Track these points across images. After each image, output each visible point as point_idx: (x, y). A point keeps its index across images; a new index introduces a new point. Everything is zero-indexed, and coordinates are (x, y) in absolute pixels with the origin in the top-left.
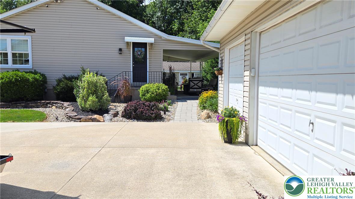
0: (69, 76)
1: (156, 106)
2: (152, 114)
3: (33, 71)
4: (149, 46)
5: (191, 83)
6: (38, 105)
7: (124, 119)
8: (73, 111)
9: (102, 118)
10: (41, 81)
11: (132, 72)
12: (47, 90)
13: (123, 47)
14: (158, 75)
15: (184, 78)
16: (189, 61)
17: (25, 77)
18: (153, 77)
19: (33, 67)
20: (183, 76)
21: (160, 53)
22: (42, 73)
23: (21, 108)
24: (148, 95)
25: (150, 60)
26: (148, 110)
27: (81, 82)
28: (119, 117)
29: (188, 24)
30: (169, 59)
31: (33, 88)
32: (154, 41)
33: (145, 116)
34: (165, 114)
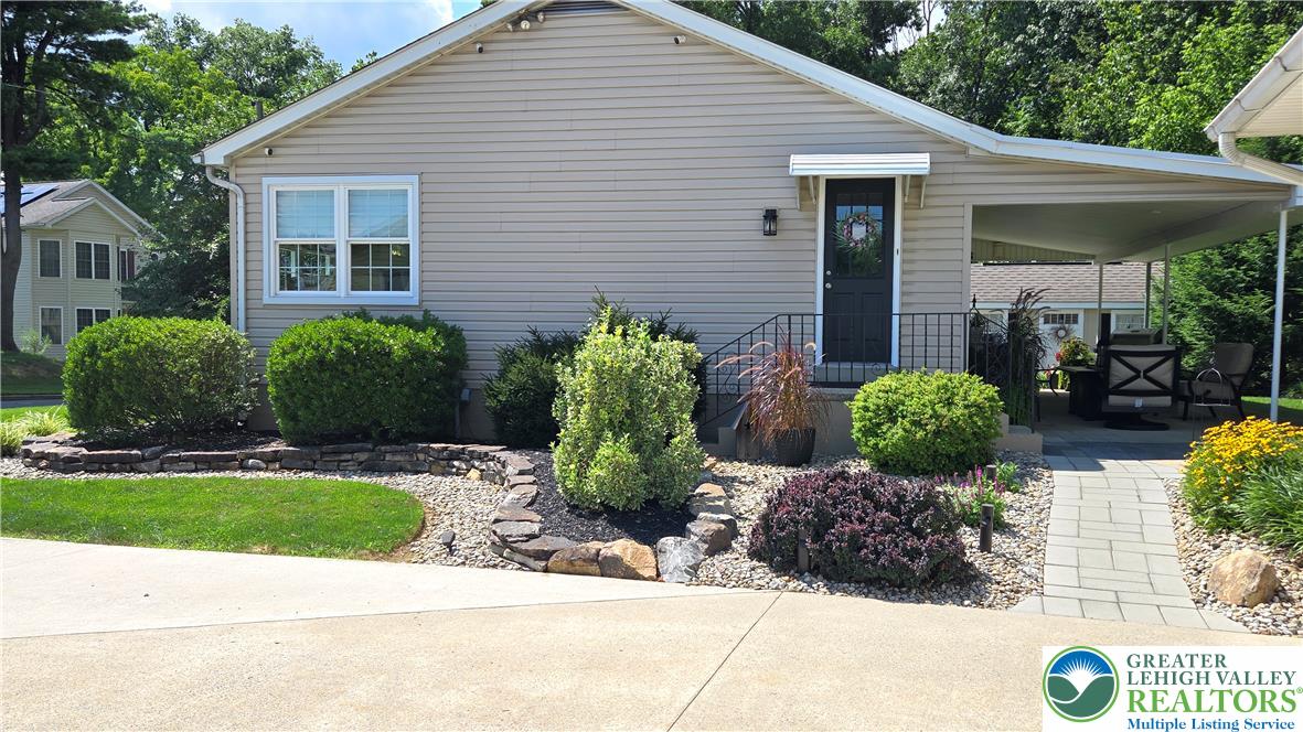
0: (553, 335)
1: (937, 509)
2: (914, 554)
3: (418, 316)
4: (904, 195)
5: (1115, 364)
6: (418, 459)
7: (762, 572)
8: (530, 504)
9: (651, 559)
10: (438, 357)
11: (820, 320)
12: (472, 391)
13: (784, 201)
14: (945, 330)
15: (1062, 333)
16: (1093, 257)
17: (375, 342)
18: (920, 340)
19: (421, 301)
20: (1058, 326)
21: (958, 223)
22: (450, 324)
23: (355, 473)
24: (895, 433)
25: (909, 256)
26: (888, 530)
27: (569, 369)
28: (737, 560)
29: (1080, 104)
30: (994, 253)
31: (406, 390)
32: (928, 165)
33: (874, 565)
34: (985, 545)
